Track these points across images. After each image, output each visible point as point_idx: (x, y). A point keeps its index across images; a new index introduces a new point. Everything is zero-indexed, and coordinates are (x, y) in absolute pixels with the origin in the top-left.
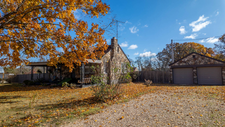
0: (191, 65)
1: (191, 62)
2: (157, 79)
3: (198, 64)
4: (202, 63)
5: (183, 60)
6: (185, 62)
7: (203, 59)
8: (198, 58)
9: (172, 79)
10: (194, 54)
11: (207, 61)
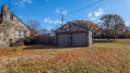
0: (68, 31)
1: (68, 29)
2: (47, 42)
3: (72, 31)
4: (74, 30)
5: (63, 28)
6: (64, 29)
7: (75, 27)
8: (72, 26)
9: (56, 42)
10: (70, 23)
11: (77, 29)
